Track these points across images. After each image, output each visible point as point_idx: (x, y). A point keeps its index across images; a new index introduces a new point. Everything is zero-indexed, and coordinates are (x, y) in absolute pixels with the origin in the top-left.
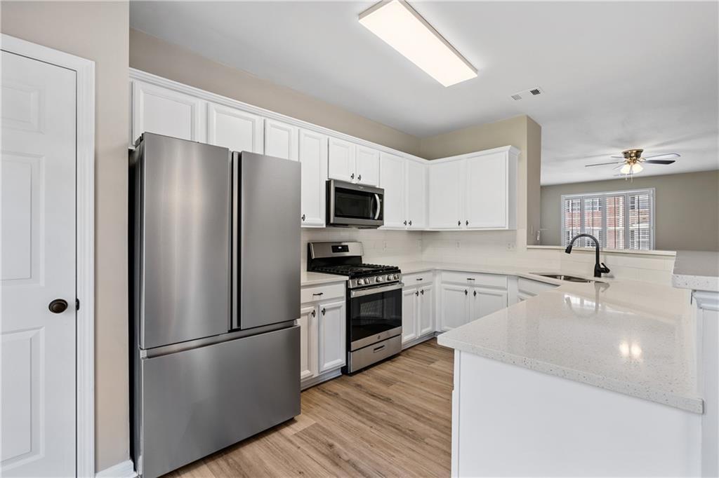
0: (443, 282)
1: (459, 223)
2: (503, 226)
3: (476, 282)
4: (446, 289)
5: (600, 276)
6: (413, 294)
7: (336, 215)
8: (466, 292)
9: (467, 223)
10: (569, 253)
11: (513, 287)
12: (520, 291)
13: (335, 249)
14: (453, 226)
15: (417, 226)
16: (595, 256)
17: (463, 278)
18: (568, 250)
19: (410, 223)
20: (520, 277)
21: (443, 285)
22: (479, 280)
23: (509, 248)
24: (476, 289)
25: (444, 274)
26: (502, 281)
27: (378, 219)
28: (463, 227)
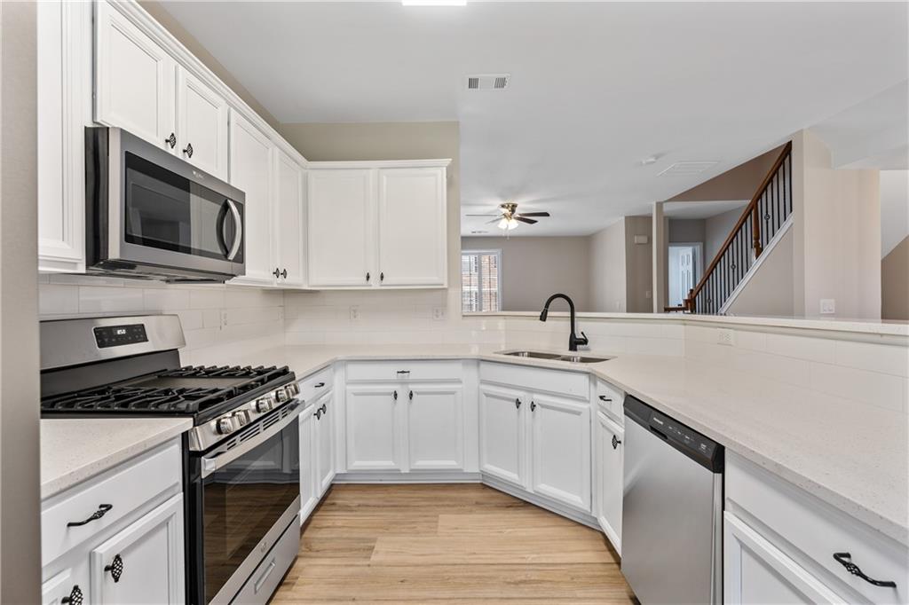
0: (349, 383)
1: (368, 277)
2: (440, 282)
3: (412, 376)
4: (355, 394)
5: (576, 350)
6: (309, 417)
7: (129, 238)
8: (396, 395)
9: (382, 277)
10: (545, 320)
11: (470, 376)
12: (483, 382)
13: (106, 337)
14: (357, 281)
15: (294, 280)
16: (569, 323)
17: (390, 371)
18: (543, 318)
19: (285, 274)
20: (482, 360)
21: (349, 387)
22: (417, 371)
23: (437, 316)
24: (412, 387)
25: (352, 368)
26: (454, 370)
27: (235, 260)
28: (375, 284)
